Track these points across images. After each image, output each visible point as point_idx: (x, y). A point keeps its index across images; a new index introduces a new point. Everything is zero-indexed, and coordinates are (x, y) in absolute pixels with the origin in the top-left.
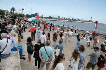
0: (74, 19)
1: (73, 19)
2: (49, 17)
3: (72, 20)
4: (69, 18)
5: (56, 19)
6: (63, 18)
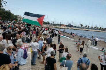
0: (103, 28)
1: (101, 28)
2: (69, 24)
3: (99, 30)
4: (95, 27)
5: (78, 27)
6: (86, 26)
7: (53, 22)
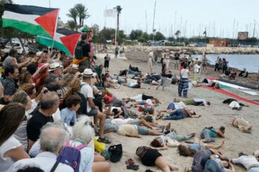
7: (178, 33)
